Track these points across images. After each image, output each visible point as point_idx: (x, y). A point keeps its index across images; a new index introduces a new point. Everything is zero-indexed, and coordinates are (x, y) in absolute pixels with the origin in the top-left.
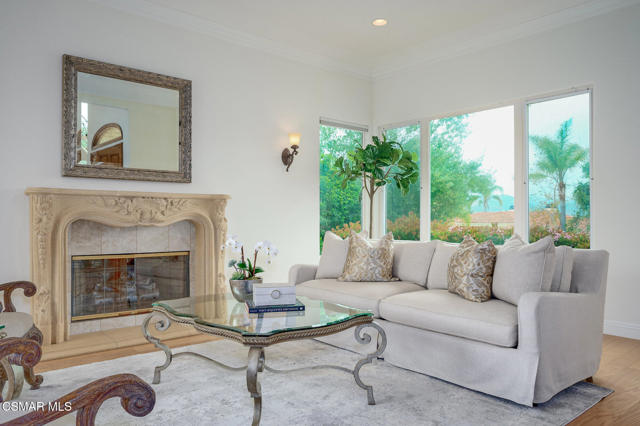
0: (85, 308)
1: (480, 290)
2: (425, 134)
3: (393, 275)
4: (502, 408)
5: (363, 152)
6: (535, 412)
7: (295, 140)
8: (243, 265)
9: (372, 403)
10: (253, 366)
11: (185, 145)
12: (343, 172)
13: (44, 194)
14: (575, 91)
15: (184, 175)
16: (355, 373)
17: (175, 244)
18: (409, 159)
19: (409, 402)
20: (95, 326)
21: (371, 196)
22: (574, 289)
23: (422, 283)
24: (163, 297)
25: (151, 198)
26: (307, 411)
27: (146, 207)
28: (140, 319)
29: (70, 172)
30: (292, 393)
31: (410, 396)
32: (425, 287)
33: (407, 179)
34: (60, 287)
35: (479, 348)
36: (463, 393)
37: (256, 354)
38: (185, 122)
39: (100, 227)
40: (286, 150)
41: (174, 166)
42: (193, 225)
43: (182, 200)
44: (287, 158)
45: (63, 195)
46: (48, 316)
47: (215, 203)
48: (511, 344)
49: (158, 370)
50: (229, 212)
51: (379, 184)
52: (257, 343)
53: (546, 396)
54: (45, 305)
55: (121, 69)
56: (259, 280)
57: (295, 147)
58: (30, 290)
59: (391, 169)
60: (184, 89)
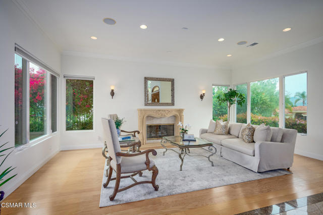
0: (150, 137)
1: (249, 140)
2: (248, 86)
3: (229, 133)
4: (249, 172)
5: (226, 95)
6: (259, 174)
7: (204, 92)
8: (183, 129)
9: (213, 166)
10: (180, 152)
11: (173, 96)
12: (219, 100)
13: (141, 110)
14: (302, 72)
15: (173, 104)
16: (209, 158)
17: (170, 122)
18: (242, 96)
19: (223, 167)
20: (152, 141)
21: (229, 108)
22: (282, 141)
23: (237, 136)
24: (167, 135)
25: (164, 111)
26: (196, 165)
27: (163, 113)
28: (160, 141)
29: (146, 104)
30: (194, 161)
31: (224, 166)
32: (238, 137)
33: (242, 102)
34: (144, 132)
35: (246, 156)
36: (240, 167)
37: (181, 150)
38: (173, 90)
39: (153, 117)
40: (201, 95)
41: (170, 102)
42: (175, 117)
43: (172, 110)
44: (202, 97)
45: (145, 110)
46: (142, 138)
47: (180, 111)
48: (253, 155)
49: (164, 152)
50: (184, 113)
51: (231, 104)
52: (182, 147)
53: (263, 170)
54: (141, 136)
55: (157, 78)
56: (187, 133)
57: (204, 94)
58: (139, 133)
59: (236, 99)
60: (172, 81)
